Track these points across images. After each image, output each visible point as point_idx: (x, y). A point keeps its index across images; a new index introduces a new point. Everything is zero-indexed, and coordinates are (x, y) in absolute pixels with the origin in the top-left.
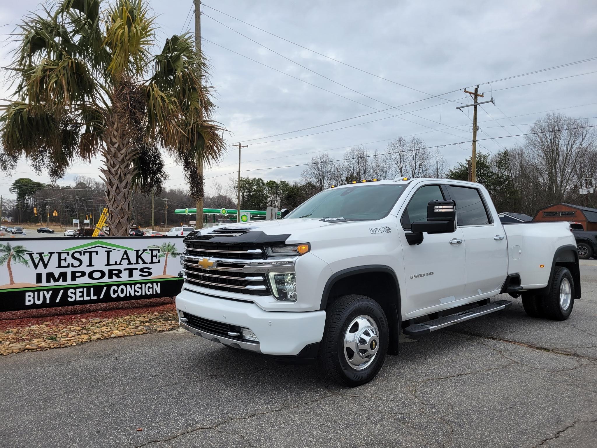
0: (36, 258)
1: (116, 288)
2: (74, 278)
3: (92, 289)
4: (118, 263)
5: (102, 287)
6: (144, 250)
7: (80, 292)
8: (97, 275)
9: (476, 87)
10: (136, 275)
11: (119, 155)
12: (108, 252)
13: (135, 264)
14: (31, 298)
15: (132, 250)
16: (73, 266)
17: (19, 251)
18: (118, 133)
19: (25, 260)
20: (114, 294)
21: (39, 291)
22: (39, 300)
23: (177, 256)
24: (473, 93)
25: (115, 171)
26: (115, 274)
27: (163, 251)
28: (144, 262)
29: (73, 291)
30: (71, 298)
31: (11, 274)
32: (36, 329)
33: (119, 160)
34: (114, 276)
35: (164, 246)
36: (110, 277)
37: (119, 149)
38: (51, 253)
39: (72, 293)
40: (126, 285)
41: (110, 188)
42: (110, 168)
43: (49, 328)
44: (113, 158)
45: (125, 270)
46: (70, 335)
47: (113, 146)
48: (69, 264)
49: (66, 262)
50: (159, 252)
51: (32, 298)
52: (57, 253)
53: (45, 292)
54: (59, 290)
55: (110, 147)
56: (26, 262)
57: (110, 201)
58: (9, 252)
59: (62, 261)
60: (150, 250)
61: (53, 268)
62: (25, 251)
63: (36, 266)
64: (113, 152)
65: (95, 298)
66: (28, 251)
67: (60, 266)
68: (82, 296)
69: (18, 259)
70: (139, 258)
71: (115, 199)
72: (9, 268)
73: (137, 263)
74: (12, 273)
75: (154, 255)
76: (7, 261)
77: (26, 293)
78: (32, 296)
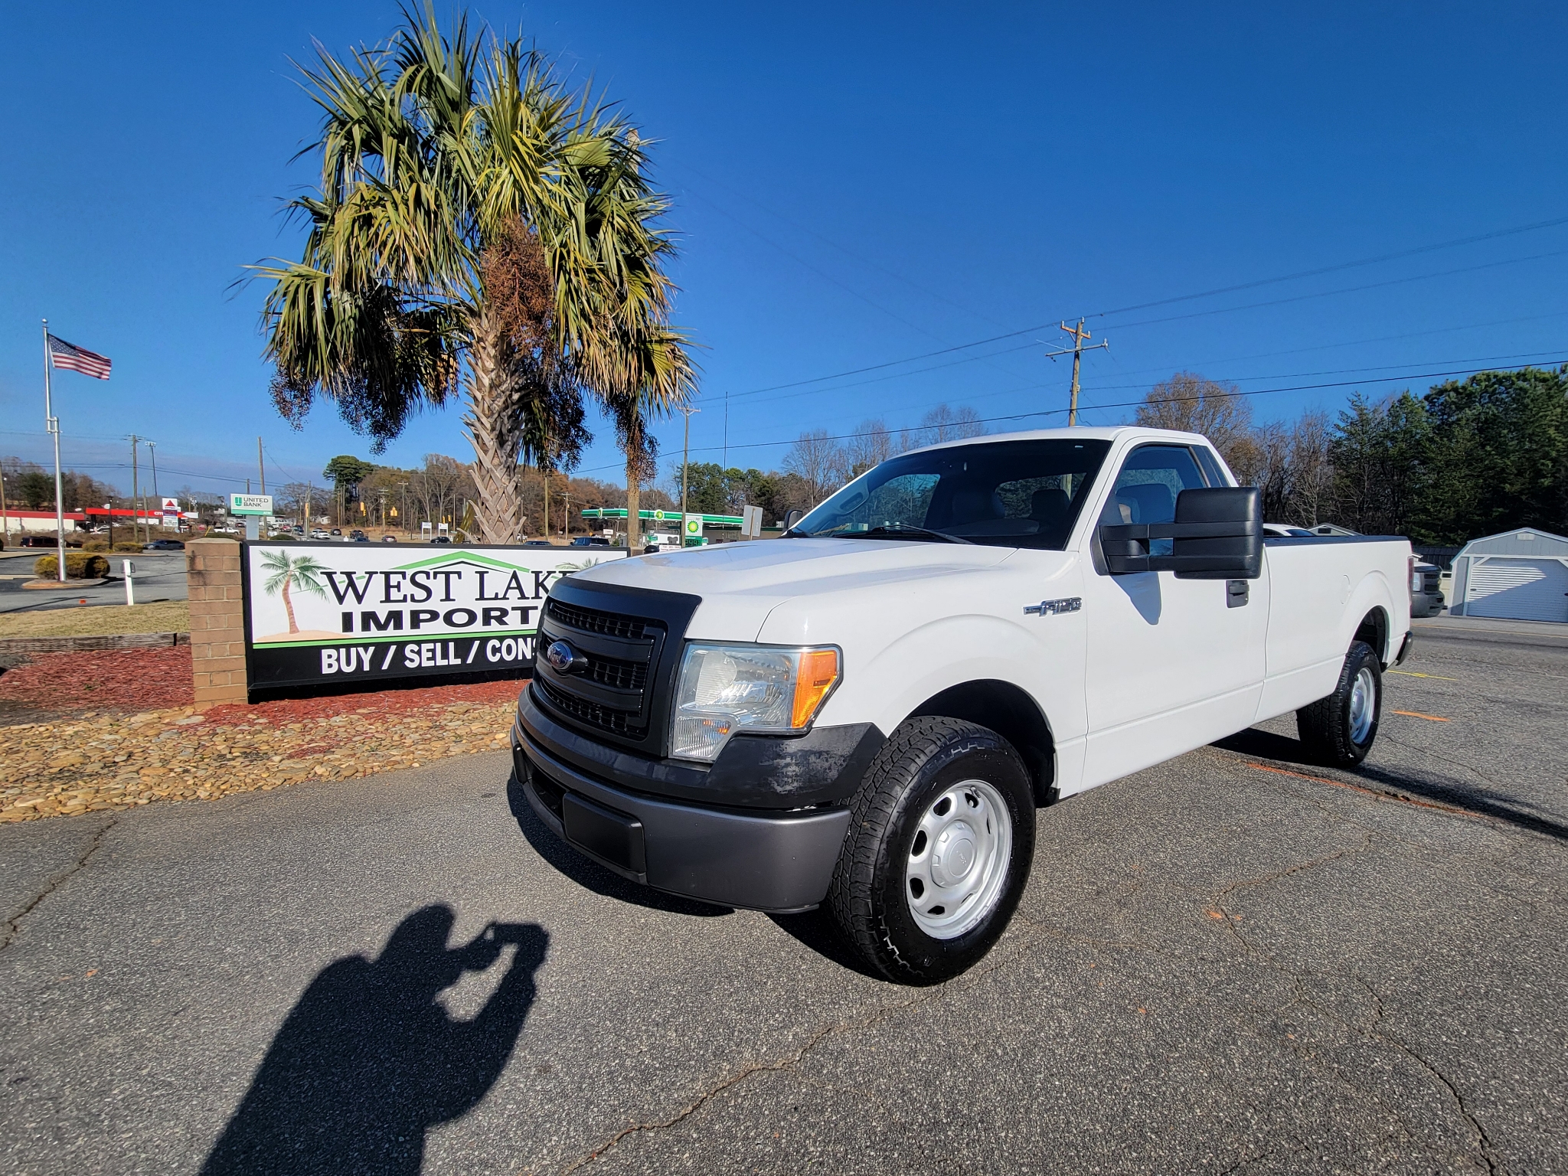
0: (342, 582)
1: (498, 645)
2: (416, 622)
3: (451, 645)
4: (500, 596)
5: (473, 640)
6: (549, 573)
7: (428, 650)
8: (460, 618)
9: (1079, 321)
12: (482, 574)
13: (533, 598)
14: (332, 661)
15: (527, 570)
16: (413, 599)
17: (306, 568)
19: (319, 585)
20: (494, 654)
21: (348, 647)
22: (348, 663)
24: (1072, 330)
26: (494, 618)
29: (416, 648)
30: (412, 660)
31: (291, 614)
32: (341, 724)
34: (493, 621)
35: (587, 566)
36: (486, 622)
38: (371, 574)
39: (412, 651)
40: (515, 638)
41: (481, 454)
43: (368, 722)
45: (514, 609)
46: (408, 741)
48: (405, 596)
49: (399, 591)
51: (336, 660)
52: (381, 573)
53: (361, 650)
54: (387, 645)
56: (321, 590)
58: (285, 569)
59: (392, 589)
61: (373, 602)
62: (319, 568)
63: (341, 599)
65: (458, 661)
66: (325, 568)
67: (388, 599)
68: (433, 658)
69: (305, 583)
70: (540, 588)
72: (288, 602)
73: (537, 596)
74: (292, 611)
76: (283, 587)
77: (323, 651)
78: (335, 656)
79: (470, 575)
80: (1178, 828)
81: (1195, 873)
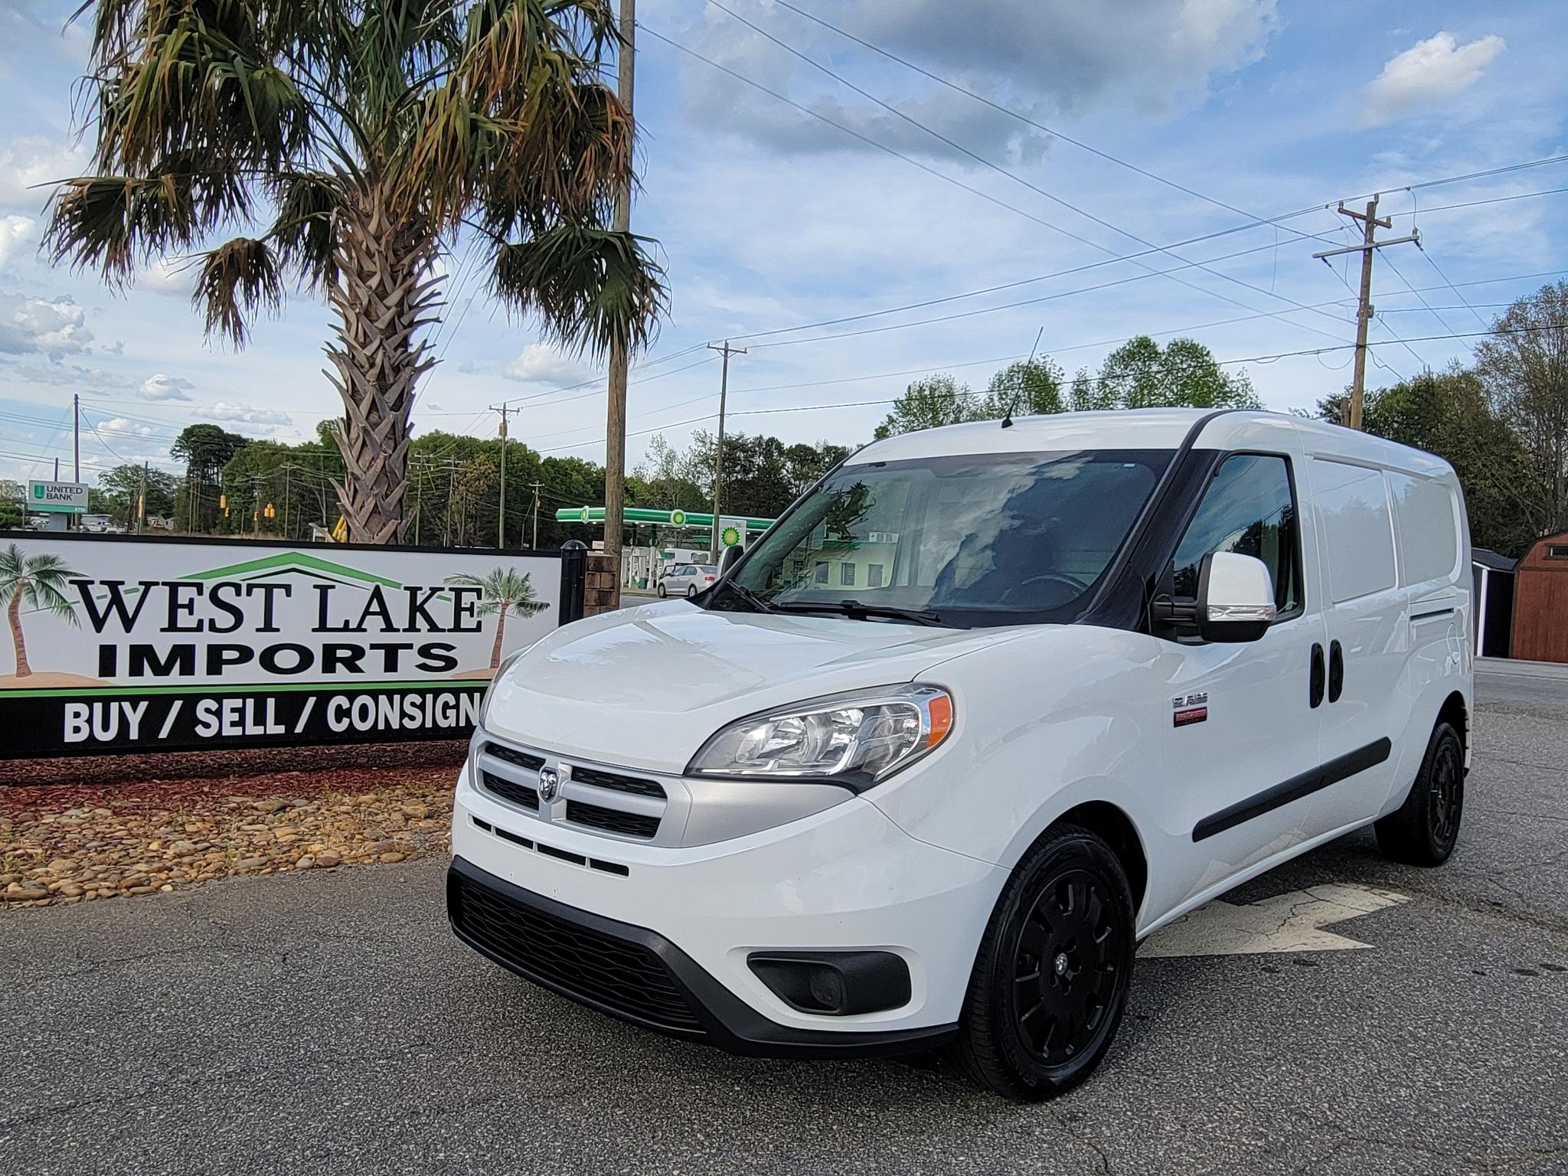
0: (101, 597)
1: (346, 704)
2: (215, 664)
3: (271, 702)
4: (353, 625)
5: (304, 696)
6: (434, 590)
7: (233, 710)
8: (286, 659)
9: (1372, 199)
10: (409, 667)
11: (381, 309)
12: (324, 590)
13: (404, 630)
14: (81, 722)
15: (398, 586)
16: (213, 627)
17: (47, 573)
18: (379, 245)
19: (65, 601)
20: (339, 720)
21: (106, 701)
22: (106, 727)
23: (535, 613)
24: (1361, 217)
25: (368, 358)
26: (343, 660)
27: (491, 595)
28: (434, 628)
29: (213, 705)
30: (207, 726)
31: (20, 646)
33: (382, 326)
34: (339, 665)
35: (494, 581)
36: (329, 667)
37: (382, 293)
38: (148, 585)
39: (208, 710)
40: (374, 694)
41: (352, 407)
42: (355, 348)
44: (363, 318)
45: (373, 647)
47: (364, 283)
48: (201, 622)
49: (191, 613)
50: (479, 597)
51: (86, 721)
52: (164, 584)
53: (126, 706)
54: (170, 699)
55: (357, 285)
56: (69, 609)
57: (351, 446)
58: (15, 574)
59: (180, 611)
60: (451, 589)
61: (151, 630)
62: (67, 573)
63: (99, 623)
64: (365, 302)
65: (281, 729)
66: (76, 575)
67: (173, 626)
68: (241, 723)
69: (44, 597)
70: (418, 614)
71: (364, 441)
72: (16, 626)
73: (412, 628)
74: (22, 641)
75: (463, 606)
76: (10, 602)
77: (67, 706)
78: (85, 714)
79: (305, 590)
80: (1446, 1046)
81: (1458, 1128)
